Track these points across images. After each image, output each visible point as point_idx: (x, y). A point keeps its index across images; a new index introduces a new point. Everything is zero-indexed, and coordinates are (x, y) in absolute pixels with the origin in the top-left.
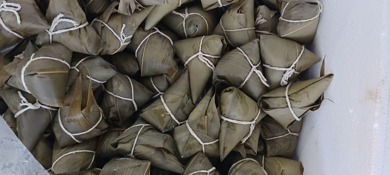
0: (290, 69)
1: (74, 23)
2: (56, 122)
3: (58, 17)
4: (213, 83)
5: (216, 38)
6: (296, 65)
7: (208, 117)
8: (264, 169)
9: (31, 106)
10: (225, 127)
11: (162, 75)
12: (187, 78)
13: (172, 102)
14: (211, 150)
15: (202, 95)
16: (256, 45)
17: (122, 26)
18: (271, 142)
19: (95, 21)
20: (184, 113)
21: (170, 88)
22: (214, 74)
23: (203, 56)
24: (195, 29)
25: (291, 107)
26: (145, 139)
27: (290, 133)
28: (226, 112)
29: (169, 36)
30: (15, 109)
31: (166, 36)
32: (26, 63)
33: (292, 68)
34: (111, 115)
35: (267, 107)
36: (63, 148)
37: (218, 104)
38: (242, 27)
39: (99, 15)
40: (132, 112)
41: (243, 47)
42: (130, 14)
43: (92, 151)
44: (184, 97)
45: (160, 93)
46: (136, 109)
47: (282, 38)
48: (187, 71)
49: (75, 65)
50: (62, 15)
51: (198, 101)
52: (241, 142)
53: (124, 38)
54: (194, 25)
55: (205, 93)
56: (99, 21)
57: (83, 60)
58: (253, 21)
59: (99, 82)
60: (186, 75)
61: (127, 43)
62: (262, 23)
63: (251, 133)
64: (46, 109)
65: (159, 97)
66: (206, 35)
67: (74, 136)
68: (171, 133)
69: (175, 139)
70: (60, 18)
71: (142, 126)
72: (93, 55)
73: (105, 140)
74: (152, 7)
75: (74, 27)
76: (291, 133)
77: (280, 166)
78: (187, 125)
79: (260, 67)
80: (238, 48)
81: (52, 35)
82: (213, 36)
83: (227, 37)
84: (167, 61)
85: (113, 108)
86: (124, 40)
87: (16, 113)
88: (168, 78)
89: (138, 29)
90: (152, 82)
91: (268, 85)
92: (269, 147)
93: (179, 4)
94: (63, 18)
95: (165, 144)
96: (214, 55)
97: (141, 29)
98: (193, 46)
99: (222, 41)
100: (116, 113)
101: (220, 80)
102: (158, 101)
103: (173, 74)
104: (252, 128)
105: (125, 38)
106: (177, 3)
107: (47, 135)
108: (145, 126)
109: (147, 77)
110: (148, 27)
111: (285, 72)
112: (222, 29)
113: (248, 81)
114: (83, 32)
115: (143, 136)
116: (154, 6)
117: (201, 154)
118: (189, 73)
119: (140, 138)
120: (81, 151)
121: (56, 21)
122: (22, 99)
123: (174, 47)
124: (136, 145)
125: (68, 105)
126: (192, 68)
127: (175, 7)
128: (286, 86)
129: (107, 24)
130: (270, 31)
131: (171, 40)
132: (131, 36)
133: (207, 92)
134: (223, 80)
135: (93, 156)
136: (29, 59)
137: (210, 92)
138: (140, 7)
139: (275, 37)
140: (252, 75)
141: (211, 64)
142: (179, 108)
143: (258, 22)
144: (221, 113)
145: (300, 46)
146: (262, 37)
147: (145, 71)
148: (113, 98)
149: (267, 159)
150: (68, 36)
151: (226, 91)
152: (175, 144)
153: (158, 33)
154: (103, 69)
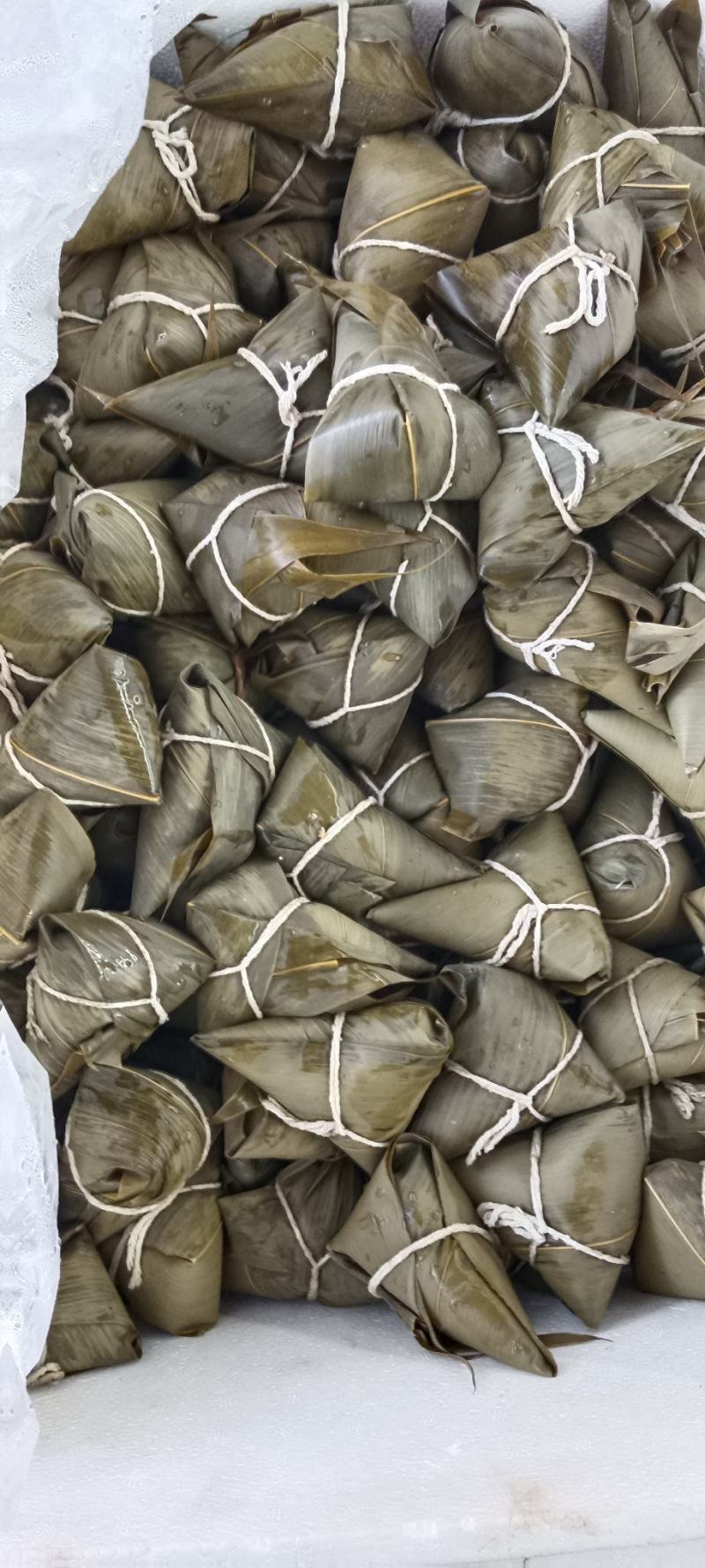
0: (544, 1228)
1: (574, 497)
2: (243, 482)
3: (588, 448)
4: (446, 969)
5: (602, 954)
6: (560, 1243)
7: (334, 969)
8: (180, 1195)
9: (287, 398)
10: (310, 1034)
11: (444, 789)
12: (450, 875)
13: (362, 839)
14: (223, 999)
15: (399, 937)
16: (601, 1097)
17: (587, 640)
18: (272, 1203)
19: (584, 550)
20: (332, 886)
21: (404, 824)
22: (479, 967)
23: (533, 922)
24: (616, 876)
25: (415, 1254)
26: (230, 771)
27: (316, 1266)
28: (361, 1029)
29: (575, 793)
30: (268, 348)
31: (576, 782)
32: (429, 374)
33: (547, 1235)
34: (286, 649)
35: (399, 1167)
36: (163, 513)
37: (384, 998)
38: (653, 1037)
39: (607, 561)
40: (303, 710)
41: (587, 1050)
42: (630, 659)
43: (160, 604)
44: (385, 876)
45: (381, 794)
46: (316, 724)
47: (643, 1184)
48: (473, 873)
49: (438, 515)
50: (594, 458)
51: (375, 927)
52: (265, 1096)
53: (547, 650)
54: (631, 873)
55: (407, 945)
56: (591, 565)
57: (458, 534)
58: (679, 1073)
59: (393, 594)
60: (457, 870)
61: (529, 661)
62: (679, 1104)
63: (302, 1126)
64: (282, 444)
65: (367, 793)
66: (603, 917)
67: (208, 547)
68: (261, 851)
69: (243, 871)
70: (584, 454)
71: (266, 752)
72: (477, 566)
73: (200, 639)
74: (663, 726)
75: (562, 497)
76: (314, 1272)
77: (200, 1247)
78: (295, 904)
79: (529, 1123)
80: (580, 1037)
81: (523, 434)
82: (607, 942)
83: (607, 990)
84: (495, 802)
85: (313, 651)
86: (539, 651)
87: (254, 351)
88: (436, 812)
89: (582, 691)
90: (414, 761)
91: (471, 1159)
92: (252, 1199)
93: (688, 810)
94: (586, 460)
95: (225, 841)
96: (541, 957)
97: (585, 700)
98: (560, 882)
99: (596, 976)
100: (296, 661)
101: (463, 990)
102: (358, 792)
103: (453, 826)
104: (320, 1128)
105: (547, 656)
106: (691, 804)
107: (195, 456)
108: (267, 763)
109: (424, 742)
110: (594, 720)
111: (528, 1210)
112: (631, 970)
113: (477, 1086)
114: (550, 524)
115: (239, 762)
116: (668, 731)
117: (205, 966)
118: (465, 880)
119: (231, 754)
120: (160, 573)
121: (571, 442)
122: (304, 366)
123: (541, 815)
124: (209, 745)
125: (309, 515)
126: (484, 890)
127: (676, 797)
128: (480, 1222)
129: (586, 591)
130: (656, 1135)
131: (564, 800)
132: (555, 671)
133: (414, 951)
134: (464, 1001)
135: (144, 609)
136: (441, 380)
137: (416, 962)
138: (656, 688)
139: (642, 1159)
140: (500, 1097)
141: (511, 953)
142: (349, 867)
143: (678, 1091)
144: (354, 1012)
145: (627, 1250)
146: (633, 1109)
147: (446, 733)
148: (346, 645)
149: (213, 1198)
150: (529, 481)
151: (432, 1018)
152: (225, 873)
153: (580, 757)
154: (439, 603)
